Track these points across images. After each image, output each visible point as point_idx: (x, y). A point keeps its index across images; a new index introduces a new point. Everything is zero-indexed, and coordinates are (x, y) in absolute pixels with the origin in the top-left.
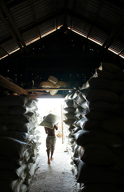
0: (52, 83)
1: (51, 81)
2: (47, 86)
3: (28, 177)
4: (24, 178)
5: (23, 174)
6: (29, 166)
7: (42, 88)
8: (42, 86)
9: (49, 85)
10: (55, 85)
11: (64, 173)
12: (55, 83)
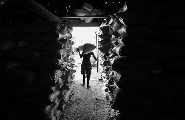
0: (87, 10)
1: (85, 8)
2: (82, 13)
3: (63, 103)
4: (58, 104)
5: (57, 100)
6: (63, 93)
7: (76, 16)
8: (76, 13)
9: (83, 13)
10: (90, 13)
11: (98, 100)
12: (90, 10)
